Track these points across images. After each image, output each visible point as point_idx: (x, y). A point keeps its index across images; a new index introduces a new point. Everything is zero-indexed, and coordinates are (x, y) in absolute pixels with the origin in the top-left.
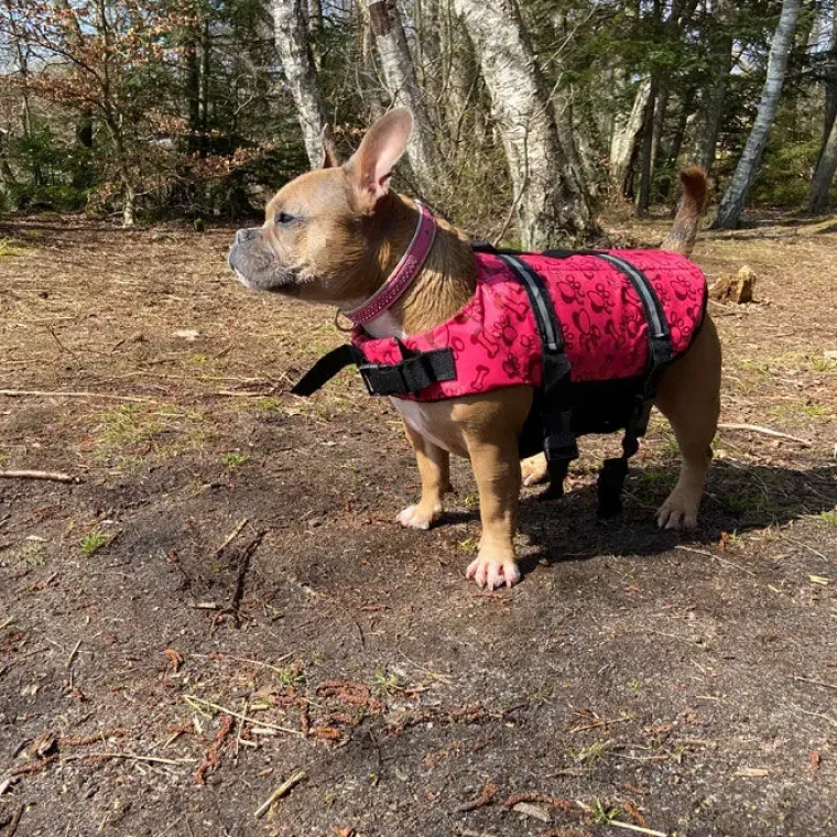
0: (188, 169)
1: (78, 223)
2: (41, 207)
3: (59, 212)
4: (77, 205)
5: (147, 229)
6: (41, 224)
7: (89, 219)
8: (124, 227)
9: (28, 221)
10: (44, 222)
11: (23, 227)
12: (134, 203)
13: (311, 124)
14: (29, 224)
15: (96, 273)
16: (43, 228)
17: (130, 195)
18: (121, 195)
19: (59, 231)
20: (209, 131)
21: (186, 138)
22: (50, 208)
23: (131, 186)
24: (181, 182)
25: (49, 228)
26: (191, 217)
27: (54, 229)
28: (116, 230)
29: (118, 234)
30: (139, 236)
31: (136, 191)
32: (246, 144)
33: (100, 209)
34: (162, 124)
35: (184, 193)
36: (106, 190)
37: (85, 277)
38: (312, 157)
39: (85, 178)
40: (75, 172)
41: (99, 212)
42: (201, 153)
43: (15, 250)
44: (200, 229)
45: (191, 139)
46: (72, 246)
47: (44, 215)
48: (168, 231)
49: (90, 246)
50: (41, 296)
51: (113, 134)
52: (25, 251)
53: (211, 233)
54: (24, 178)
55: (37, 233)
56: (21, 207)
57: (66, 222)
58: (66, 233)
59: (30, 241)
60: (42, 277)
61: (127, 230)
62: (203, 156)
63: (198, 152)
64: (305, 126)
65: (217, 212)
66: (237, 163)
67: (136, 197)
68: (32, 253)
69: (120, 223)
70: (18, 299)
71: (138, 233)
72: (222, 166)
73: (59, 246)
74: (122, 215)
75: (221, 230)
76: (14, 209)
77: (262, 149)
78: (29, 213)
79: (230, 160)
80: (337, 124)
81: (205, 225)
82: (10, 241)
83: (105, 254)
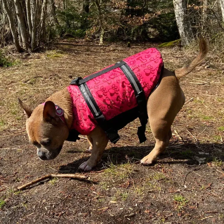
0: (126, 22)
1: (82, 43)
2: (69, 36)
3: (75, 38)
4: (82, 36)
5: (109, 46)
6: (68, 43)
7: (86, 41)
8: (100, 45)
9: (64, 41)
10: (69, 42)
11: (62, 44)
12: (104, 35)
13: (178, 4)
14: (64, 43)
15: (90, 66)
16: (69, 44)
17: (103, 32)
18: (99, 32)
19: (75, 46)
20: (135, 7)
21: (125, 9)
22: (72, 37)
23: (103, 28)
24: (123, 27)
25: (71, 45)
26: (126, 41)
27: (73, 45)
28: (96, 46)
29: (97, 48)
30: (105, 48)
31: (105, 30)
32: (150, 12)
33: (91, 37)
34: (117, 4)
35: (123, 31)
36: (93, 30)
37: (86, 69)
38: (177, 18)
39: (85, 25)
40: (81, 22)
41: (90, 38)
42: (132, 15)
43: (59, 55)
44: (129, 46)
45: (127, 10)
46: (80, 53)
47: (70, 39)
48: (117, 47)
49: (88, 53)
50: (69, 77)
51: (97, 8)
52: (63, 55)
53: (133, 48)
54: (63, 24)
55: (67, 47)
56: (61, 36)
57: (78, 42)
58: (78, 47)
59: (64, 51)
60: (69, 68)
61: (101, 46)
62: (132, 17)
63: (130, 15)
64: (176, 5)
65: (135, 39)
66: (146, 20)
67: (105, 33)
68: (65, 56)
69: (98, 43)
70: (60, 78)
71: (105, 47)
72: (139, 21)
73: (75, 53)
74: (99, 40)
75: (137, 47)
76: (59, 37)
77: (156, 14)
78: (64, 38)
79: (143, 18)
80: (189, 4)
81: (131, 44)
82: (57, 51)
83: (93, 57)
